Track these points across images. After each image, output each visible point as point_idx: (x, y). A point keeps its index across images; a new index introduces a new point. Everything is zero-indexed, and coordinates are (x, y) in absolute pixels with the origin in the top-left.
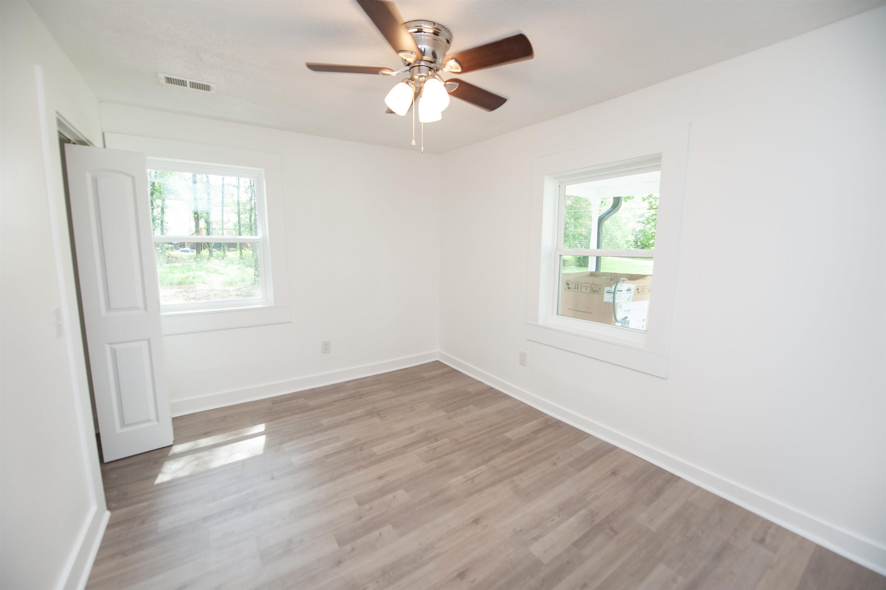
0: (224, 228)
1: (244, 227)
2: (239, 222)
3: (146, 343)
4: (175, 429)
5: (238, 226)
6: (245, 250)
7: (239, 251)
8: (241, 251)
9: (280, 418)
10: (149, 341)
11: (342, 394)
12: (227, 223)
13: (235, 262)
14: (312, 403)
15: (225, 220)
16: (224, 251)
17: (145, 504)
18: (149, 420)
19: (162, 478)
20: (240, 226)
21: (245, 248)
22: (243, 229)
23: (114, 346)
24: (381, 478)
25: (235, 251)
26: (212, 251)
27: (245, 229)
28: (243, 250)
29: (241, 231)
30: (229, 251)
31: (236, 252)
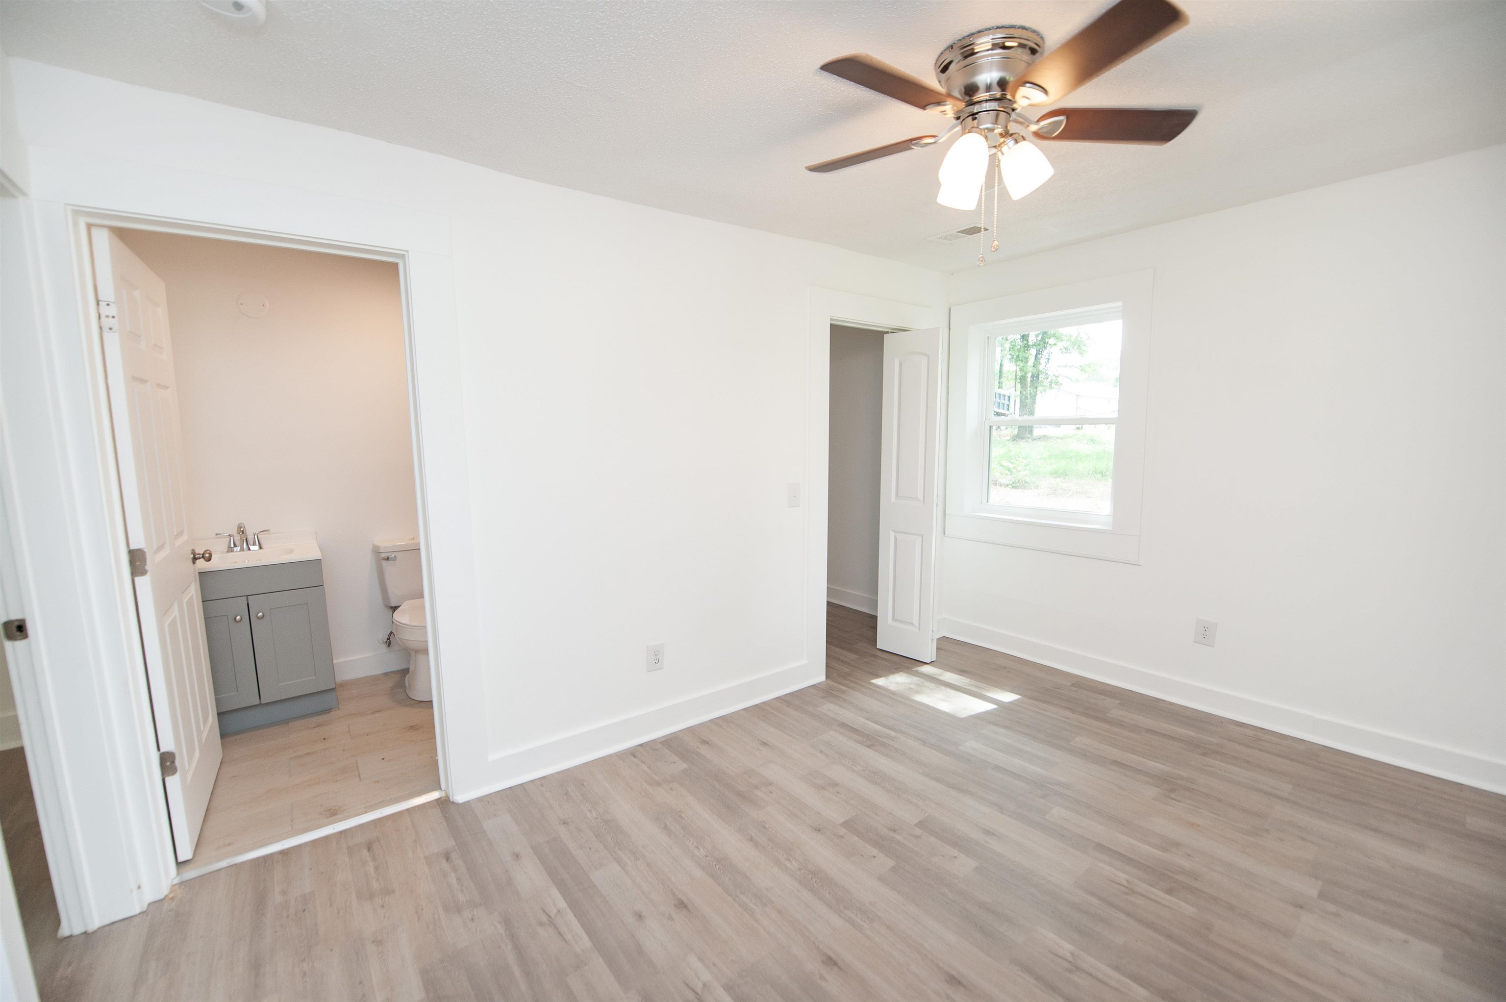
9: (1048, 703)
10: (922, 536)
11: (1184, 731)
14: (1117, 713)
17: (844, 688)
18: (913, 625)
19: (880, 682)
24: (988, 833)
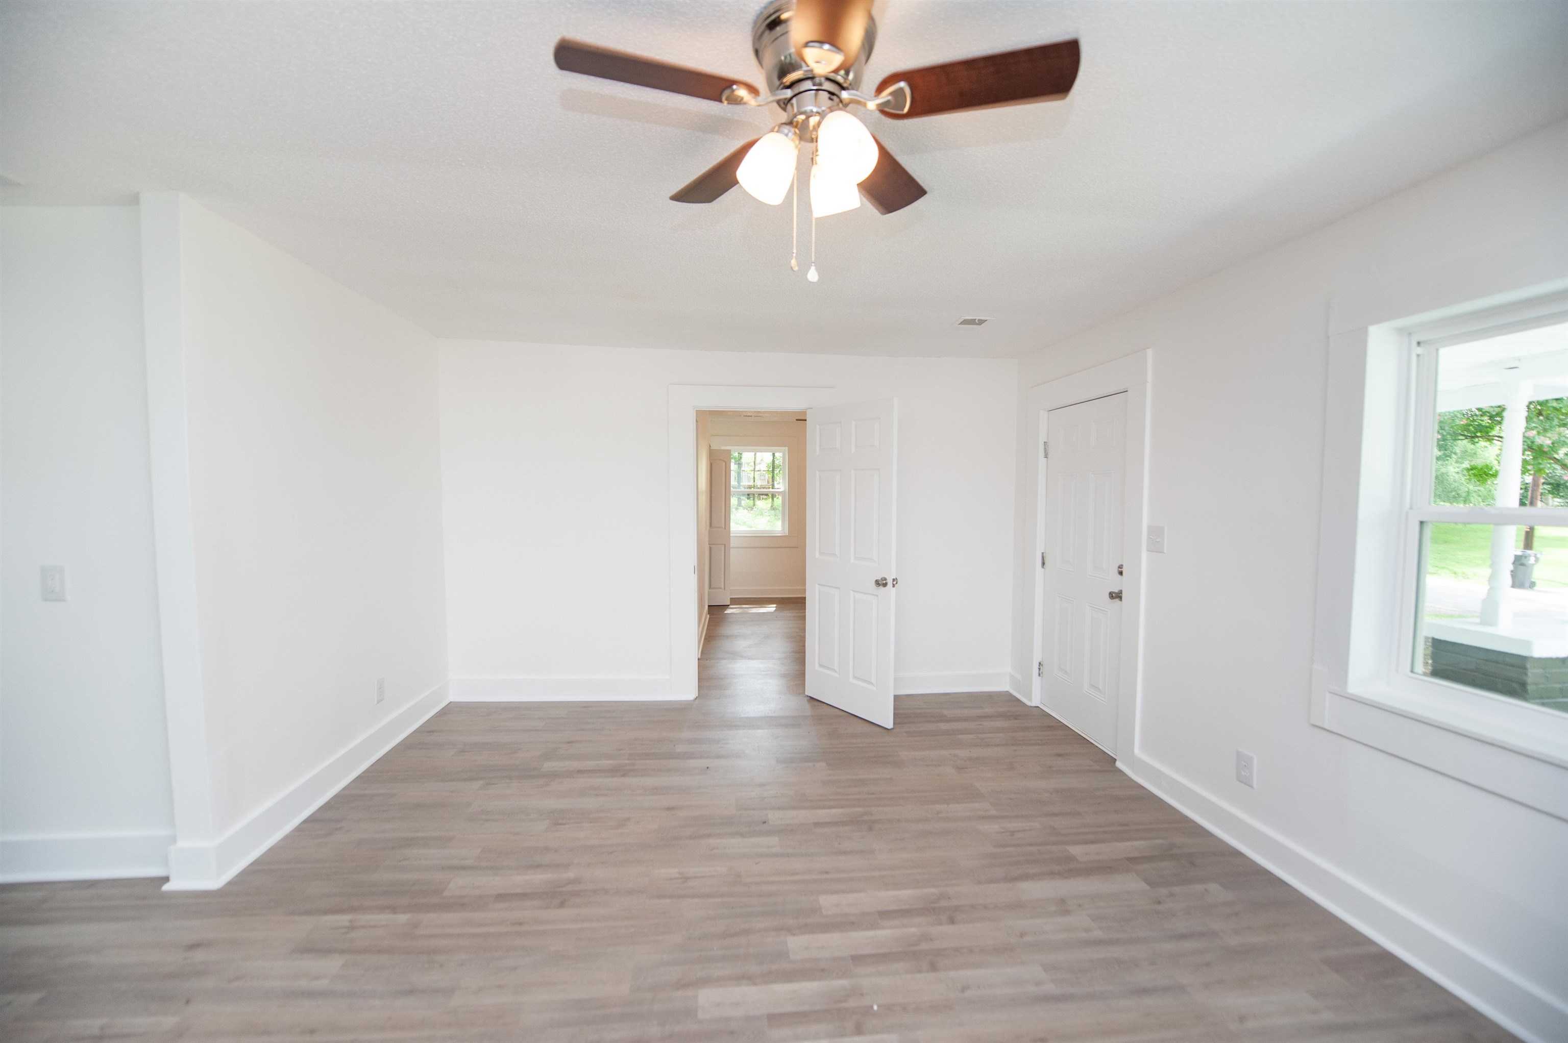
0: (756, 469)
1: (779, 469)
2: (773, 461)
3: (724, 546)
4: (730, 601)
5: (771, 468)
6: (778, 498)
7: (771, 500)
8: (773, 499)
10: (725, 545)
12: (760, 464)
13: (765, 514)
15: (757, 461)
16: (754, 499)
18: (721, 588)
20: (773, 468)
21: (777, 496)
22: (778, 471)
23: (711, 546)
25: (766, 499)
26: (740, 498)
27: (779, 471)
28: (775, 499)
29: (775, 474)
30: (760, 499)
31: (767, 501)
